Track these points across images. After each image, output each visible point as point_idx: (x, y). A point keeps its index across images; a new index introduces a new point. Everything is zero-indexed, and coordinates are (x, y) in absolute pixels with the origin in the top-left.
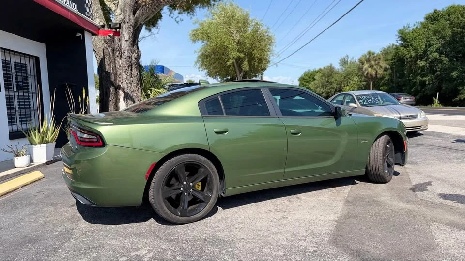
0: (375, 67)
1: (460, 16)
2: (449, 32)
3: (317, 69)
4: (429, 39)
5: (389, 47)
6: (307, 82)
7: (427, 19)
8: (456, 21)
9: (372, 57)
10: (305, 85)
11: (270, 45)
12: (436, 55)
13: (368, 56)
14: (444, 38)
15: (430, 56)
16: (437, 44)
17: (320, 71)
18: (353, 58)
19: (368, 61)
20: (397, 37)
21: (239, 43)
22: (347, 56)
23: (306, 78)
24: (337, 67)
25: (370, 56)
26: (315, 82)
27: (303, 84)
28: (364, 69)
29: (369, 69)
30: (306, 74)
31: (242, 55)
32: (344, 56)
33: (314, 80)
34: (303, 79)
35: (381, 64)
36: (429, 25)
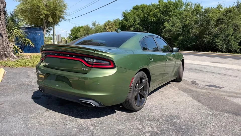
0: (111, 28)
1: (147, 10)
2: (142, 16)
3: (80, 26)
4: (135, 18)
5: (116, 20)
6: (75, 32)
7: (133, 8)
8: (146, 11)
9: (110, 23)
10: (74, 34)
11: (65, 9)
12: (138, 26)
13: (108, 23)
14: (140, 18)
15: (135, 26)
16: (138, 21)
17: (82, 27)
18: (98, 23)
19: (108, 25)
20: (122, 15)
21: (46, 6)
22: (96, 21)
23: (75, 30)
24: (91, 26)
25: (109, 23)
26: (81, 33)
27: (73, 33)
28: (107, 29)
29: (109, 29)
30: (74, 28)
31: (49, 13)
32: (94, 21)
33: (80, 31)
34: (73, 31)
35: (114, 27)
36: (135, 12)
